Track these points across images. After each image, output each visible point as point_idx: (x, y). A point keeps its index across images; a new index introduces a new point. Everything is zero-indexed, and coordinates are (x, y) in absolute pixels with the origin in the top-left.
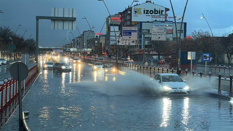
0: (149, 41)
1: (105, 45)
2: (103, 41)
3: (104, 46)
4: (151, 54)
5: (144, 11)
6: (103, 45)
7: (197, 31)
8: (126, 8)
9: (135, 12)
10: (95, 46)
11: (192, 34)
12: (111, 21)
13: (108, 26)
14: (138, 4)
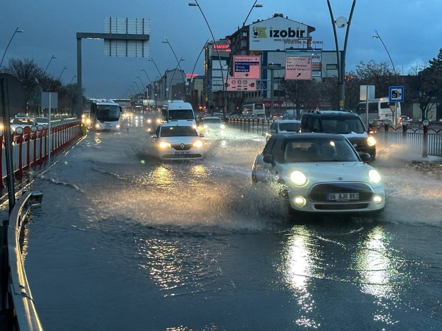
0: (280, 84)
1: (204, 93)
2: (199, 86)
3: (201, 96)
4: (284, 108)
5: (271, 32)
6: (199, 94)
7: (366, 63)
8: (239, 28)
9: (254, 34)
10: (186, 96)
11: (357, 68)
12: (213, 51)
13: (209, 60)
14: (260, 20)
